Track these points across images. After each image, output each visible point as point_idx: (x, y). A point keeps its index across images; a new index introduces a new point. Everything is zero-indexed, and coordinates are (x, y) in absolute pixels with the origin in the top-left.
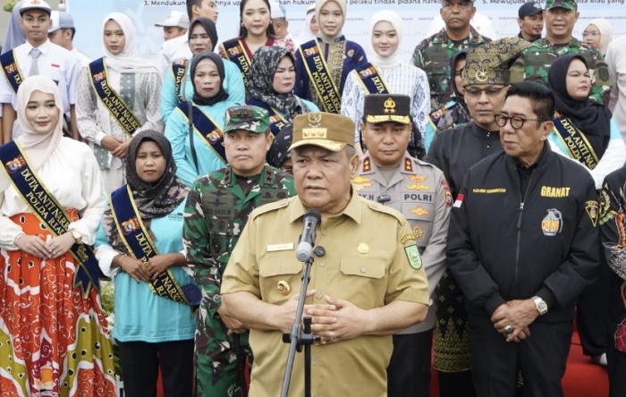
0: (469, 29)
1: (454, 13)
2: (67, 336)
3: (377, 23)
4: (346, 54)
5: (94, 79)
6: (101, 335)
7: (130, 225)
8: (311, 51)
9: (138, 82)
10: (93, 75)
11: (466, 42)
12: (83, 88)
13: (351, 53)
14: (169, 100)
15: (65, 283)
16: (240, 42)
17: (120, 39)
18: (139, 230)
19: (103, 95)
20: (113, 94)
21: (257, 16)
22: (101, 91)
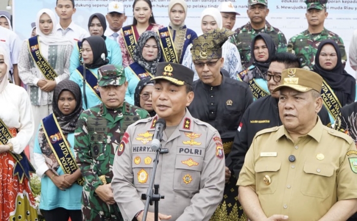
0: (265, 22)
1: (256, 13)
2: (9, 206)
3: (204, 17)
4: (186, 37)
5: (31, 49)
6: (30, 206)
7: (56, 137)
8: (164, 34)
9: (59, 51)
10: (30, 46)
11: (263, 30)
12: (24, 54)
13: (189, 37)
14: (75, 64)
15: (8, 174)
16: (132, 27)
17: (50, 25)
18: (62, 141)
19: (37, 60)
20: (43, 60)
21: (142, 12)
22: (35, 57)
